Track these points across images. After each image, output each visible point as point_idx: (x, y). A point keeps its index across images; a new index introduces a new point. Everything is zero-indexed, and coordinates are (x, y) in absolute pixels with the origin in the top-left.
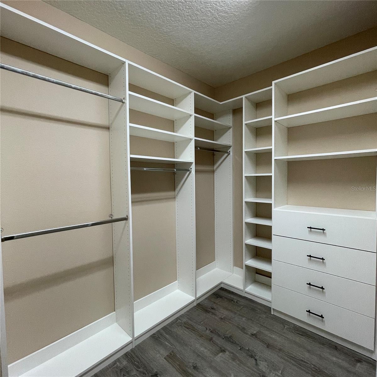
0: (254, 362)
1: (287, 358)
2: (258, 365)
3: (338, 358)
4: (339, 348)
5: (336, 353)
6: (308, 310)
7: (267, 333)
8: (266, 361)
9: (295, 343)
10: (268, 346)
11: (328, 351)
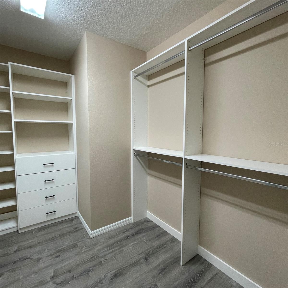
0: (29, 260)
1: (45, 243)
2: (32, 258)
3: (66, 225)
4: (63, 221)
5: (63, 224)
6: (46, 213)
7: (24, 243)
8: (35, 253)
9: (45, 234)
10: (31, 247)
11: (60, 226)
